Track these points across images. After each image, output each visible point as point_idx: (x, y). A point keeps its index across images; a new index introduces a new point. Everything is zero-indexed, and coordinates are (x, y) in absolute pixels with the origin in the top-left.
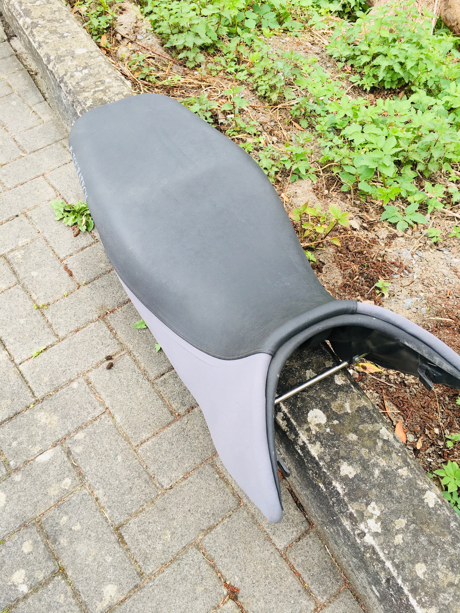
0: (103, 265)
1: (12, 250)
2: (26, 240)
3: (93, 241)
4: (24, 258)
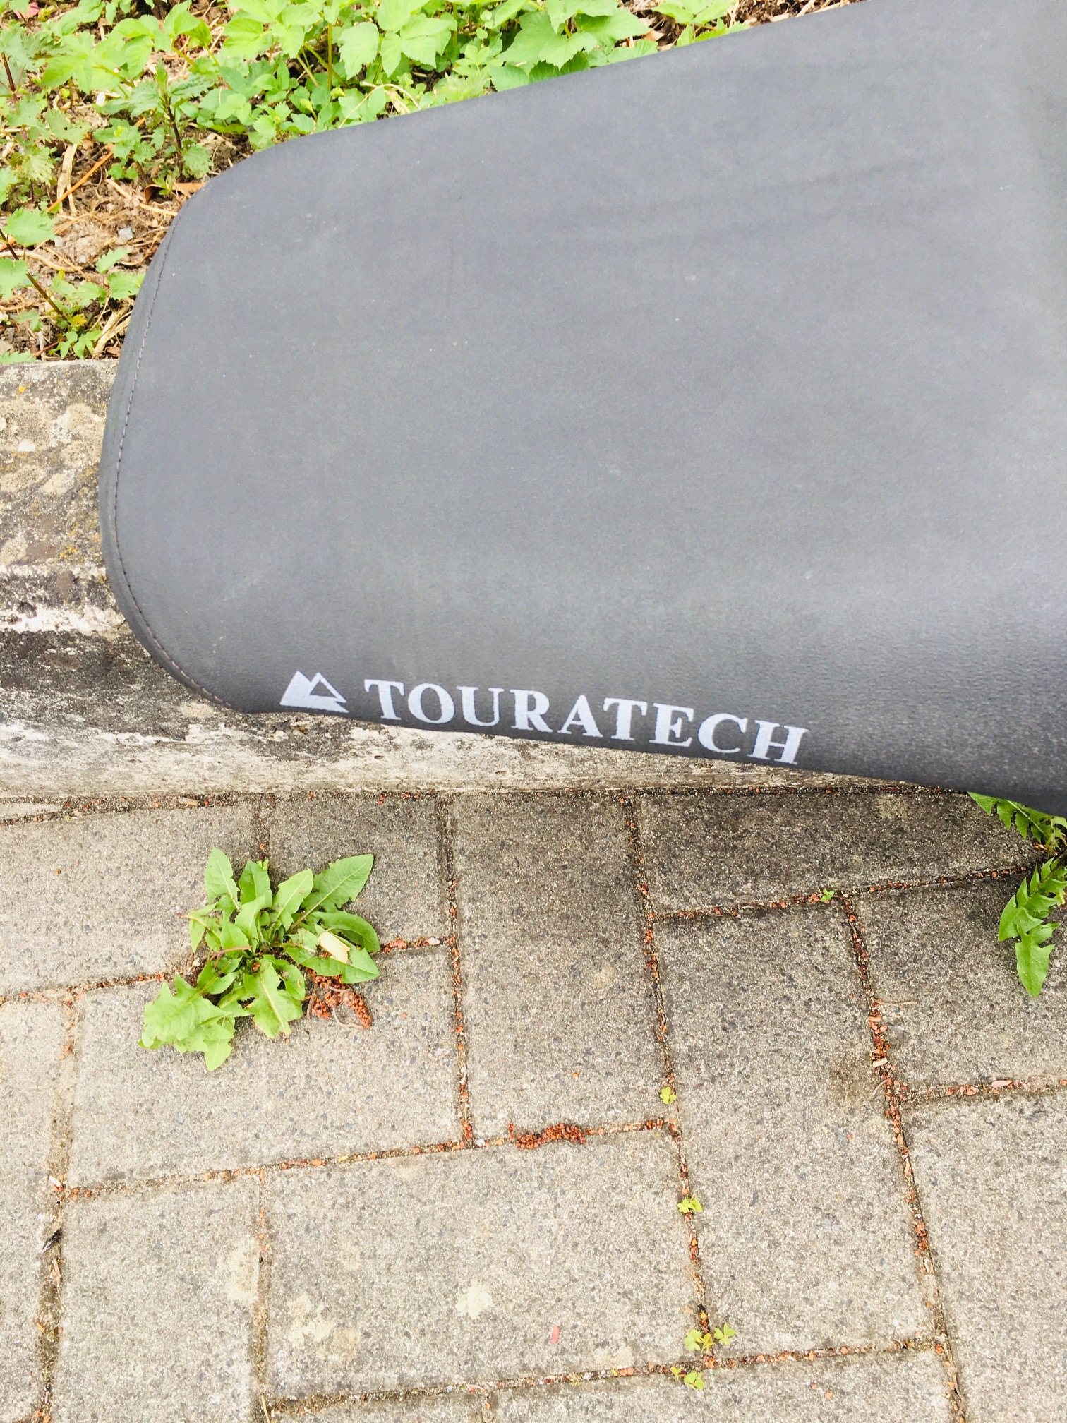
0: (604, 977)
1: (259, 1351)
2: (237, 1256)
3: (442, 958)
4: (345, 1313)
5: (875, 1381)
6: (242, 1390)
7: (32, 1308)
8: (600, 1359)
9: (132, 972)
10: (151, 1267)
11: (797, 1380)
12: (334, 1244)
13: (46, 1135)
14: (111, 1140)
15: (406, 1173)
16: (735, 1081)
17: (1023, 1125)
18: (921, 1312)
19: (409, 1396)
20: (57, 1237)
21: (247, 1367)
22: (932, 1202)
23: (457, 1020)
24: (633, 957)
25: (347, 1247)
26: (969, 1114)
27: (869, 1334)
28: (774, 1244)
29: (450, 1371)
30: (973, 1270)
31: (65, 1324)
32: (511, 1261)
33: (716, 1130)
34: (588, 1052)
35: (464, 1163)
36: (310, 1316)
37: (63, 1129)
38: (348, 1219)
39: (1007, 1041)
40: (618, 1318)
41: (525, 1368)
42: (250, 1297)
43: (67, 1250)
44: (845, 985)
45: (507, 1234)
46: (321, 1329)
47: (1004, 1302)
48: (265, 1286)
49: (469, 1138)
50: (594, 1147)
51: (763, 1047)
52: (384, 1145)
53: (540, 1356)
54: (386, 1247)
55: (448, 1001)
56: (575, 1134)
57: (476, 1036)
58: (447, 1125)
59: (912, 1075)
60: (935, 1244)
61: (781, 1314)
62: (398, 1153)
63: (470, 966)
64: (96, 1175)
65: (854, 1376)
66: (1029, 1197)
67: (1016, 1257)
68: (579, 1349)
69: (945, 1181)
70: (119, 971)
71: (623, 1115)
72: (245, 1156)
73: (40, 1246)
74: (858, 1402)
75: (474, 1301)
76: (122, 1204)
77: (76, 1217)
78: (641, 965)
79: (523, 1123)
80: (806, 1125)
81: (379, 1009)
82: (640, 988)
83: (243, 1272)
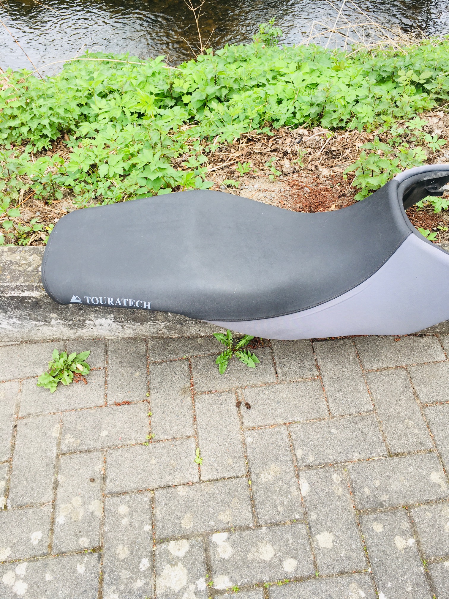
0: (138, 374)
1: (59, 445)
2: (55, 428)
3: (103, 371)
4: (77, 437)
5: (182, 443)
6: (54, 452)
7: (10, 439)
8: (129, 442)
9: (35, 375)
10: (36, 431)
11: (167, 444)
12: (76, 425)
13: (14, 407)
14: (28, 407)
15: (92, 411)
16: (162, 392)
17: (217, 398)
18: (192, 431)
19: (89, 451)
20: (16, 426)
21: (56, 448)
22: (197, 412)
23: (106, 383)
24: (144, 370)
25: (79, 425)
26: (207, 396)
27: (182, 435)
28: (166, 420)
29: (98, 445)
30: (204, 423)
31: (17, 442)
32: (113, 426)
33: (157, 401)
34: (133, 388)
35: (105, 409)
36: (70, 438)
37: (18, 406)
38: (80, 420)
39: (216, 383)
40: (133, 435)
41: (114, 445)
42: (58, 435)
43: (18, 429)
44: (186, 374)
45: (113, 421)
46: (72, 440)
47: (209, 429)
48: (61, 433)
49: (106, 405)
50: (131, 405)
51: (168, 386)
52: (88, 407)
53: (117, 442)
54: (87, 425)
55: (104, 379)
56: (128, 403)
57: (109, 386)
58: (102, 402)
59: (197, 390)
60: (197, 419)
61: (165, 433)
62: (91, 408)
63: (109, 373)
64: (25, 414)
65: (178, 442)
66: (216, 410)
67: (212, 421)
68: (125, 441)
69: (200, 408)
70: (32, 375)
71: (138, 399)
72: (58, 409)
73: (12, 428)
74: (178, 447)
75: (104, 433)
76: (30, 419)
77: (20, 423)
78: (146, 372)
79: (117, 401)
80: (175, 399)
81: (89, 381)
82: (145, 375)
83: (56, 431)
